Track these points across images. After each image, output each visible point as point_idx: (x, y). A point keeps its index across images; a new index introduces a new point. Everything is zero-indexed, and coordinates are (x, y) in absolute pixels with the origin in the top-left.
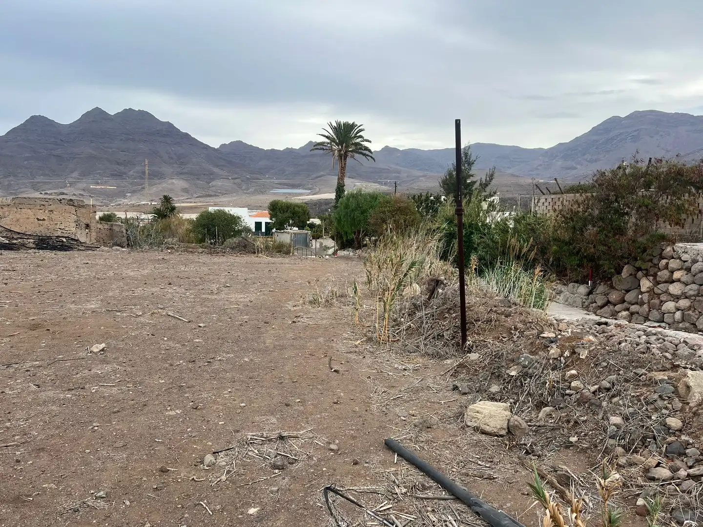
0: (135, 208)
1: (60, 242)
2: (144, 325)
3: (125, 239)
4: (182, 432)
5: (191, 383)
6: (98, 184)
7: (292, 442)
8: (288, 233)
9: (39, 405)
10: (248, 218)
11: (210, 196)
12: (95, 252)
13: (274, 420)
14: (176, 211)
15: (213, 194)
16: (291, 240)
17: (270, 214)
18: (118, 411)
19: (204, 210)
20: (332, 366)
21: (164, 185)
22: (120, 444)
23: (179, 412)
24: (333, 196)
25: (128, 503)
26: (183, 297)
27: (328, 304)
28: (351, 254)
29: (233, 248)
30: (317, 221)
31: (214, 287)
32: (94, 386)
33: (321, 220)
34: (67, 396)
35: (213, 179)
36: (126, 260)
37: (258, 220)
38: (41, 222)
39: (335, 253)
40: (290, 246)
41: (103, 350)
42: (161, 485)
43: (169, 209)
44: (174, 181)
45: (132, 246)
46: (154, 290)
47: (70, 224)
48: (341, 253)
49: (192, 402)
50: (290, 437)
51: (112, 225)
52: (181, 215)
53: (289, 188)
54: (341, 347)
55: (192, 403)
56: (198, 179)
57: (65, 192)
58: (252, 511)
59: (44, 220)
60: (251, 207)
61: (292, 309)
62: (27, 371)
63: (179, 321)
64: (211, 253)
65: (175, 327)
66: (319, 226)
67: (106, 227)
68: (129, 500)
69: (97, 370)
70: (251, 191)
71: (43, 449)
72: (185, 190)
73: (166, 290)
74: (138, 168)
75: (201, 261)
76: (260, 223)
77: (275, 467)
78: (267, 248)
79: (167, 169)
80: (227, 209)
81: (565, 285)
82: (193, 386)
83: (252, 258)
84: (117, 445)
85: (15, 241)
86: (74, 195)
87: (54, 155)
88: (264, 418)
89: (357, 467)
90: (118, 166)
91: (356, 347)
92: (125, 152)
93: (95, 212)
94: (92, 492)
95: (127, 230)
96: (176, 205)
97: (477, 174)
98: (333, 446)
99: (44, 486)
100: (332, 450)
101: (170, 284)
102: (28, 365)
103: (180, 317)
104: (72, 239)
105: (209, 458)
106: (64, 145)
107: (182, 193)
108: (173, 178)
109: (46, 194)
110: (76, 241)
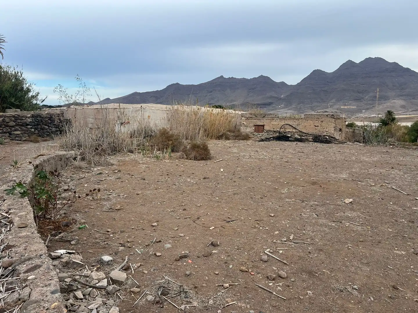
0: (367, 119)
1: (325, 138)
2: (376, 192)
3: (362, 138)
5: (412, 236)
6: (345, 105)
9: (318, 226)
12: (344, 145)
14: (396, 121)
18: (362, 241)
21: (388, 104)
23: (403, 253)
25: (372, 299)
26: (403, 178)
32: (347, 223)
34: (333, 224)
36: (362, 150)
38: (316, 127)
41: (351, 203)
42: (394, 297)
43: (390, 119)
44: (395, 101)
45: (366, 142)
46: (382, 171)
47: (331, 129)
49: (413, 249)
51: (354, 130)
52: (399, 123)
55: (413, 250)
57: (327, 111)
59: (318, 126)
62: (311, 206)
63: (400, 193)
65: (398, 197)
67: (351, 130)
68: (373, 298)
69: (349, 214)
71: (321, 250)
72: (403, 107)
73: (390, 172)
74: (371, 94)
75: (415, 154)
79: (391, 94)
82: (413, 239)
84: (362, 261)
85: (303, 138)
86: (332, 112)
90: (359, 94)
93: (346, 122)
94: (350, 284)
95: (363, 133)
96: (396, 117)
99: (324, 270)
101: (393, 168)
103: (402, 191)
104: (332, 137)
106: (329, 85)
107: (400, 109)
108: (395, 99)
109: (317, 112)
110: (334, 138)
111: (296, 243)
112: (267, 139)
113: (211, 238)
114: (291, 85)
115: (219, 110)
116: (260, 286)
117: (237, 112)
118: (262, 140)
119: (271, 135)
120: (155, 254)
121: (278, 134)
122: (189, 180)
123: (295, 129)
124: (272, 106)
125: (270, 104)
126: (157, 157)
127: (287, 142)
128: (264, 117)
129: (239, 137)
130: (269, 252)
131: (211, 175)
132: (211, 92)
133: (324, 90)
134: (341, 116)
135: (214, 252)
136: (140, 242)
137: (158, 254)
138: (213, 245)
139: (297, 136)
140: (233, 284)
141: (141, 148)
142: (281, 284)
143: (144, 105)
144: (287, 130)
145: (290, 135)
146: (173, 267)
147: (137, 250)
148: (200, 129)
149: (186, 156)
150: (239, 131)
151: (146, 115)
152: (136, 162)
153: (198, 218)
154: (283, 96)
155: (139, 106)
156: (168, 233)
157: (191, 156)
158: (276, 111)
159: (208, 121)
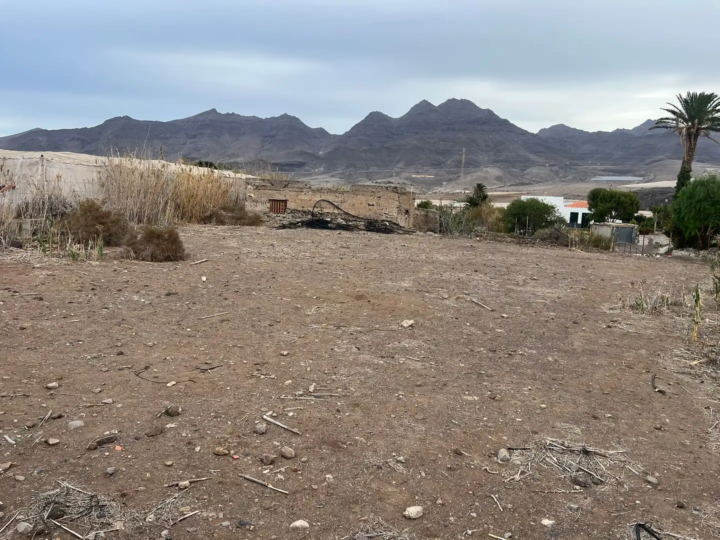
0: (449, 196)
1: (384, 225)
2: (448, 307)
3: (438, 225)
4: (478, 420)
5: (490, 372)
6: (418, 173)
7: (599, 459)
8: (609, 226)
9: (358, 365)
10: (563, 208)
11: (523, 184)
12: (412, 236)
13: (578, 430)
14: (487, 199)
15: (527, 182)
16: (612, 234)
17: (589, 204)
18: (421, 386)
19: (516, 198)
20: (656, 385)
21: (479, 174)
22: (420, 416)
23: (476, 399)
24: (673, 184)
25: (423, 474)
26: (488, 286)
27: (656, 311)
28: (692, 255)
29: (543, 240)
30: (648, 214)
31: (521, 278)
32: (402, 358)
33: (654, 213)
34: (380, 362)
35: (529, 167)
36: (438, 244)
37: (575, 210)
38: (371, 207)
39: (669, 252)
40: (610, 241)
41: (411, 326)
42: (455, 467)
43: (481, 197)
44: (488, 169)
45: (444, 232)
46: (461, 275)
47: (394, 209)
48: (676, 253)
49: (490, 391)
50: (596, 453)
51: (427, 212)
52: (492, 204)
53: (614, 176)
54: (668, 364)
55: (490, 393)
56: (513, 167)
57: (392, 181)
58: (546, 522)
60: (567, 197)
61: (608, 312)
62: (352, 334)
63: (482, 309)
64: (519, 243)
65: (478, 315)
66: (650, 219)
67: (423, 213)
68: (425, 472)
69: (406, 343)
70: (569, 179)
71: (358, 405)
72: (499, 179)
73: (472, 277)
74: (456, 157)
75: (509, 250)
76: (577, 214)
77: (575, 482)
78: (582, 241)
79: (482, 157)
80: (540, 198)
82: (492, 376)
83: (565, 252)
84: (417, 417)
85: (350, 223)
86: (399, 183)
87: (385, 148)
88: (567, 426)
89: (683, 512)
90: (437, 156)
91: (692, 367)
92: (444, 141)
93: (415, 199)
94: (394, 454)
95: (440, 217)
96: (488, 193)
98: (650, 478)
99: (356, 438)
100: (649, 482)
101: (476, 271)
102: (352, 329)
103: (484, 306)
104: (394, 224)
105: (503, 453)
106: (394, 138)
107: (496, 182)
108: (488, 167)
109: (377, 182)
110: (397, 225)
111: (320, 397)
112: (291, 224)
113: (167, 402)
114: (335, 135)
115: (204, 170)
116: (247, 476)
117: (239, 175)
118: (284, 227)
119: (300, 218)
120: (46, 442)
121: (309, 217)
122: (136, 298)
123: (338, 208)
124: (304, 169)
125: (300, 165)
126: (74, 257)
127: (325, 231)
128: (286, 186)
129: (243, 221)
130: (271, 416)
131: (179, 288)
132: (194, 137)
133: (385, 146)
134: (408, 190)
135: (168, 426)
136: (16, 421)
137: (52, 441)
138: (171, 414)
139: (340, 221)
140: (198, 479)
141: (41, 238)
142: (283, 469)
143: (48, 155)
144: (325, 211)
145: (329, 219)
146: (81, 462)
147: (8, 438)
148: (166, 203)
149: (135, 253)
150: (242, 208)
151: (53, 172)
152: (25, 267)
153: (147, 368)
154: (321, 153)
155: (38, 154)
156: (81, 398)
157: (144, 254)
158: (311, 178)
159: (182, 189)
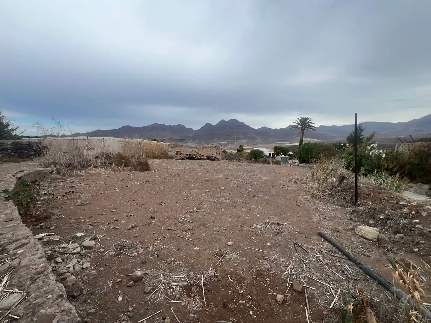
0: (232, 149)
1: (212, 158)
2: (234, 183)
3: (229, 158)
4: (246, 216)
6: (222, 142)
7: (282, 226)
8: (280, 157)
9: (208, 202)
10: (266, 152)
11: (255, 145)
12: (221, 161)
13: (276, 218)
14: (243, 150)
15: (255, 144)
16: (281, 160)
17: (274, 151)
18: (228, 207)
19: (252, 149)
20: (297, 204)
21: (240, 142)
22: (229, 216)
23: (245, 210)
24: (298, 144)
26: (246, 176)
27: (296, 182)
28: (305, 165)
29: (261, 162)
30: (291, 153)
31: (255, 173)
32: (222, 199)
33: (293, 153)
34: (215, 200)
35: (255, 140)
36: (229, 164)
37: (270, 152)
38: (208, 153)
39: (298, 165)
40: (281, 162)
41: (224, 189)
42: (241, 230)
43: (241, 149)
45: (231, 160)
46: (237, 173)
47: (215, 153)
48: (300, 165)
50: (281, 224)
51: (226, 154)
52: (245, 151)
54: (300, 198)
55: (249, 208)
56: (251, 139)
57: (214, 144)
58: (268, 244)
60: (267, 148)
61: (282, 183)
64: (254, 163)
65: (244, 185)
66: (292, 155)
67: (224, 154)
68: (232, 232)
69: (223, 195)
70: (268, 143)
71: (210, 213)
72: (246, 143)
73: (241, 174)
74: (233, 137)
75: (251, 165)
76: (271, 154)
77: (276, 232)
78: (273, 162)
79: (241, 137)
80: (259, 149)
81: (415, 184)
82: (249, 203)
83: (268, 165)
85: (202, 158)
86: (216, 145)
88: (272, 217)
89: (307, 239)
90: (227, 136)
91: (307, 198)
92: (229, 132)
93: (221, 150)
94: (222, 227)
95: (230, 155)
96: (244, 148)
97: (365, 134)
98: (297, 230)
99: (210, 223)
100: (297, 231)
101: (242, 172)
102: (206, 191)
103: (245, 182)
104: (215, 158)
105: (255, 225)
106: (214, 131)
108: (243, 140)
109: (209, 145)
110: (217, 158)
111: (198, 212)
112: (183, 158)
113: (151, 215)
114: (195, 130)
115: (155, 142)
116: (179, 236)
117: (166, 143)
118: (180, 159)
119: (186, 156)
120: (115, 228)
121: (189, 156)
122: (136, 183)
123: (198, 153)
125: (184, 140)
126: (115, 170)
127: (193, 160)
128: (181, 147)
129: (167, 158)
130: (184, 218)
131: (149, 179)
132: (150, 132)
134: (219, 147)
135: (152, 222)
136: (104, 222)
137: (117, 227)
138: (152, 218)
139: (198, 157)
140: (164, 237)
141: (104, 165)
142: (189, 233)
143: (105, 138)
144: (194, 154)
145: (195, 157)
146: (127, 233)
147: (102, 227)
148: (143, 153)
149: (134, 169)
150: (167, 154)
151: (107, 144)
152: (99, 174)
153: (143, 205)
154: (191, 136)
156: (123, 214)
157: (137, 169)
158: (188, 144)
159: (148, 148)
